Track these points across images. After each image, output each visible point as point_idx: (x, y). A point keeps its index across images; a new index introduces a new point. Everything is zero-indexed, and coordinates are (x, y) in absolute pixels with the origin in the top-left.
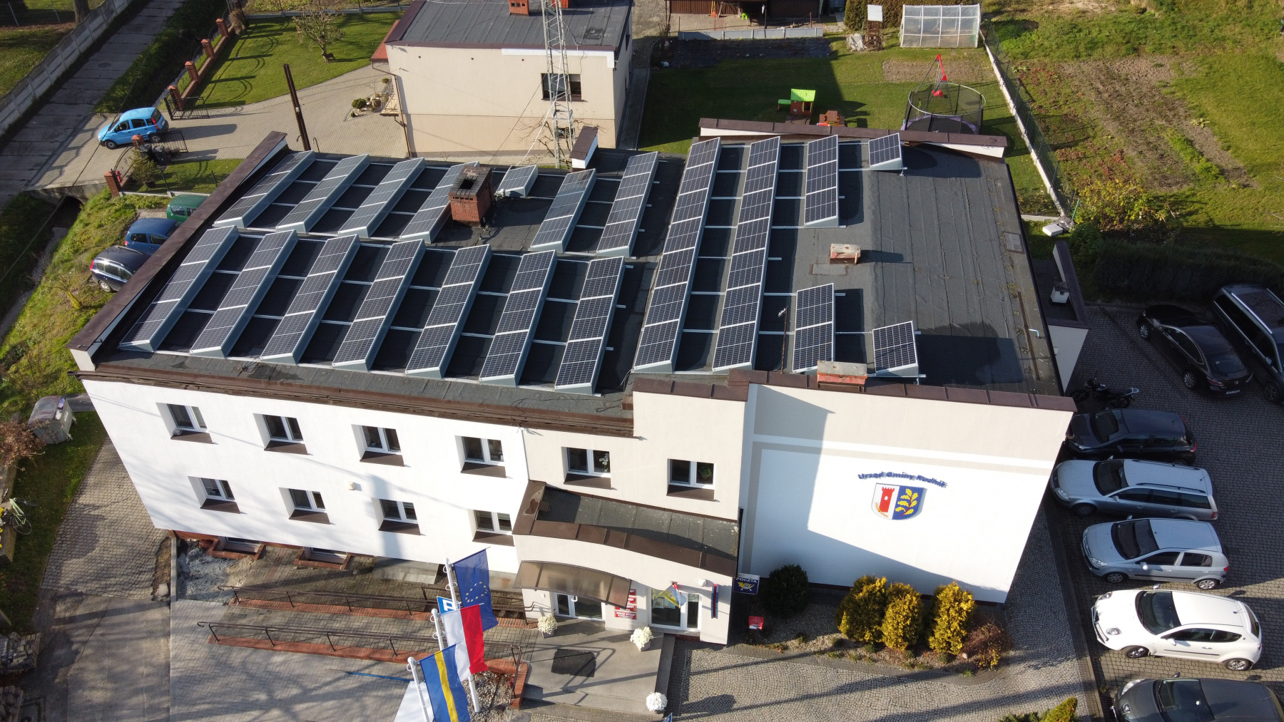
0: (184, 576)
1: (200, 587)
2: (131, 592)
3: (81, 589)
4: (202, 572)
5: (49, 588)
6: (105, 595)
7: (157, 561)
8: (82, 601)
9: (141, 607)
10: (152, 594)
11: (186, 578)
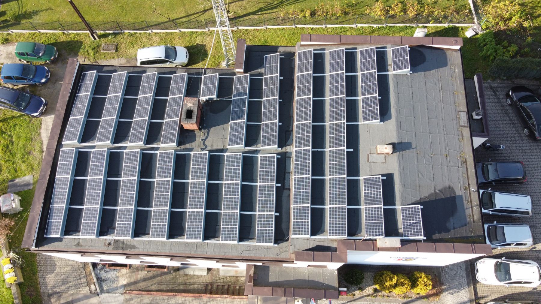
0: (100, 280)
1: (108, 285)
2: (80, 289)
3: (58, 290)
4: (107, 277)
5: (45, 291)
6: (70, 292)
7: (85, 272)
8: (61, 296)
9: (87, 297)
10: (89, 290)
11: (101, 281)
